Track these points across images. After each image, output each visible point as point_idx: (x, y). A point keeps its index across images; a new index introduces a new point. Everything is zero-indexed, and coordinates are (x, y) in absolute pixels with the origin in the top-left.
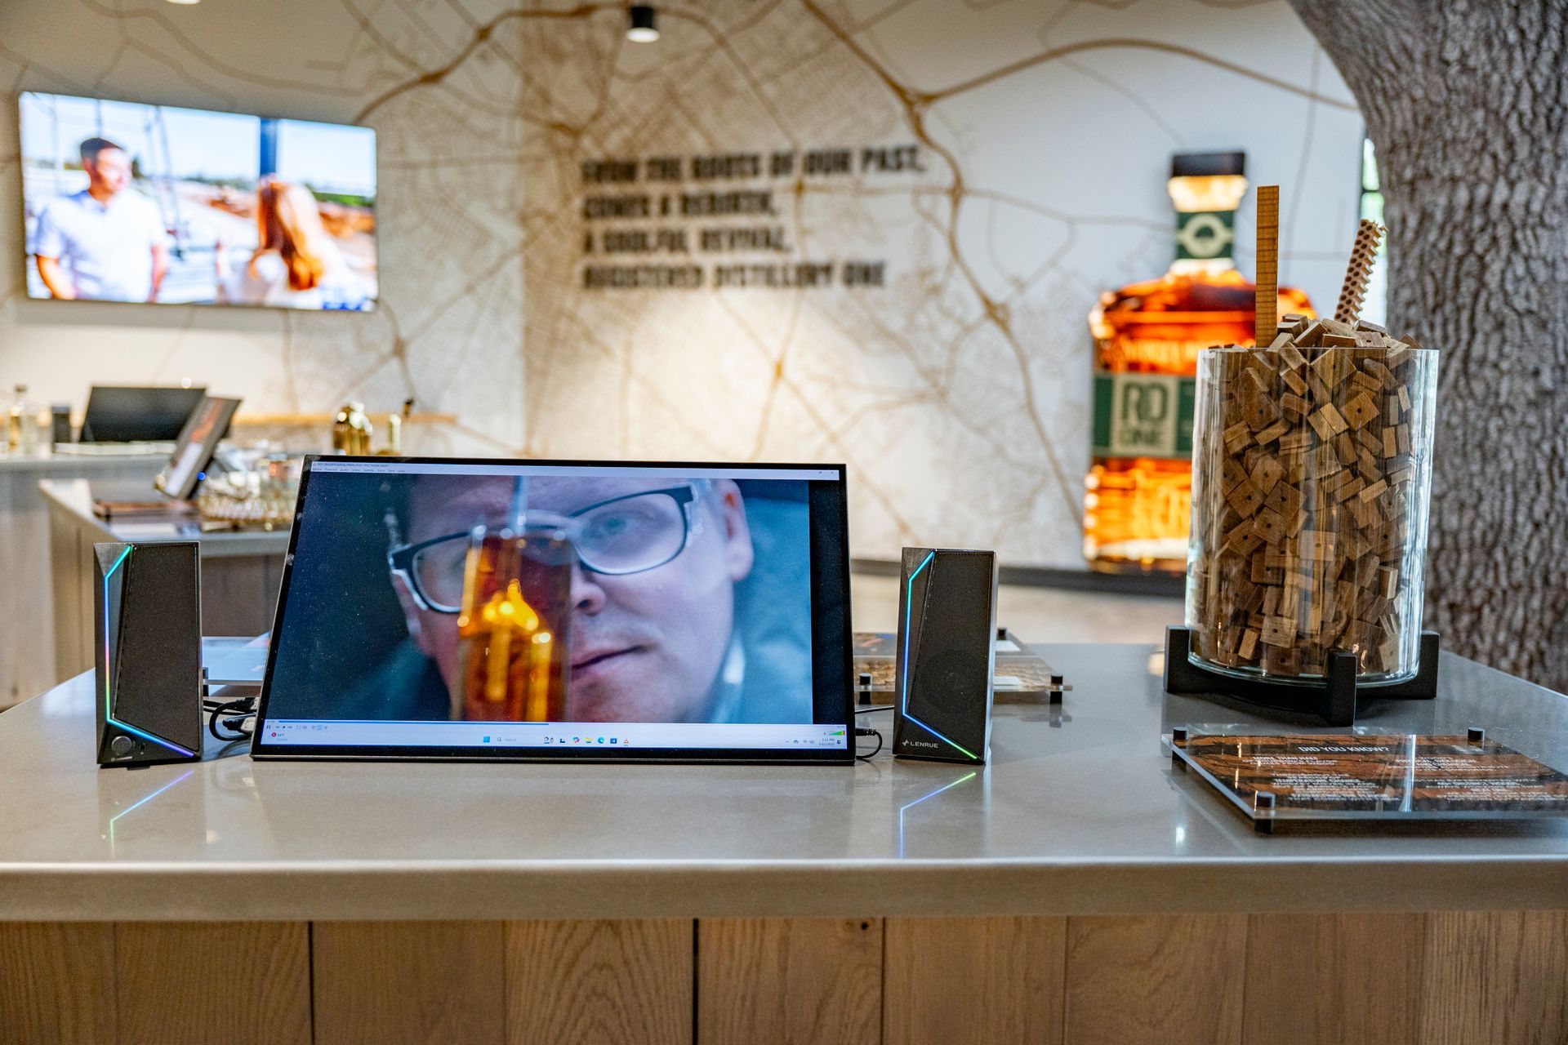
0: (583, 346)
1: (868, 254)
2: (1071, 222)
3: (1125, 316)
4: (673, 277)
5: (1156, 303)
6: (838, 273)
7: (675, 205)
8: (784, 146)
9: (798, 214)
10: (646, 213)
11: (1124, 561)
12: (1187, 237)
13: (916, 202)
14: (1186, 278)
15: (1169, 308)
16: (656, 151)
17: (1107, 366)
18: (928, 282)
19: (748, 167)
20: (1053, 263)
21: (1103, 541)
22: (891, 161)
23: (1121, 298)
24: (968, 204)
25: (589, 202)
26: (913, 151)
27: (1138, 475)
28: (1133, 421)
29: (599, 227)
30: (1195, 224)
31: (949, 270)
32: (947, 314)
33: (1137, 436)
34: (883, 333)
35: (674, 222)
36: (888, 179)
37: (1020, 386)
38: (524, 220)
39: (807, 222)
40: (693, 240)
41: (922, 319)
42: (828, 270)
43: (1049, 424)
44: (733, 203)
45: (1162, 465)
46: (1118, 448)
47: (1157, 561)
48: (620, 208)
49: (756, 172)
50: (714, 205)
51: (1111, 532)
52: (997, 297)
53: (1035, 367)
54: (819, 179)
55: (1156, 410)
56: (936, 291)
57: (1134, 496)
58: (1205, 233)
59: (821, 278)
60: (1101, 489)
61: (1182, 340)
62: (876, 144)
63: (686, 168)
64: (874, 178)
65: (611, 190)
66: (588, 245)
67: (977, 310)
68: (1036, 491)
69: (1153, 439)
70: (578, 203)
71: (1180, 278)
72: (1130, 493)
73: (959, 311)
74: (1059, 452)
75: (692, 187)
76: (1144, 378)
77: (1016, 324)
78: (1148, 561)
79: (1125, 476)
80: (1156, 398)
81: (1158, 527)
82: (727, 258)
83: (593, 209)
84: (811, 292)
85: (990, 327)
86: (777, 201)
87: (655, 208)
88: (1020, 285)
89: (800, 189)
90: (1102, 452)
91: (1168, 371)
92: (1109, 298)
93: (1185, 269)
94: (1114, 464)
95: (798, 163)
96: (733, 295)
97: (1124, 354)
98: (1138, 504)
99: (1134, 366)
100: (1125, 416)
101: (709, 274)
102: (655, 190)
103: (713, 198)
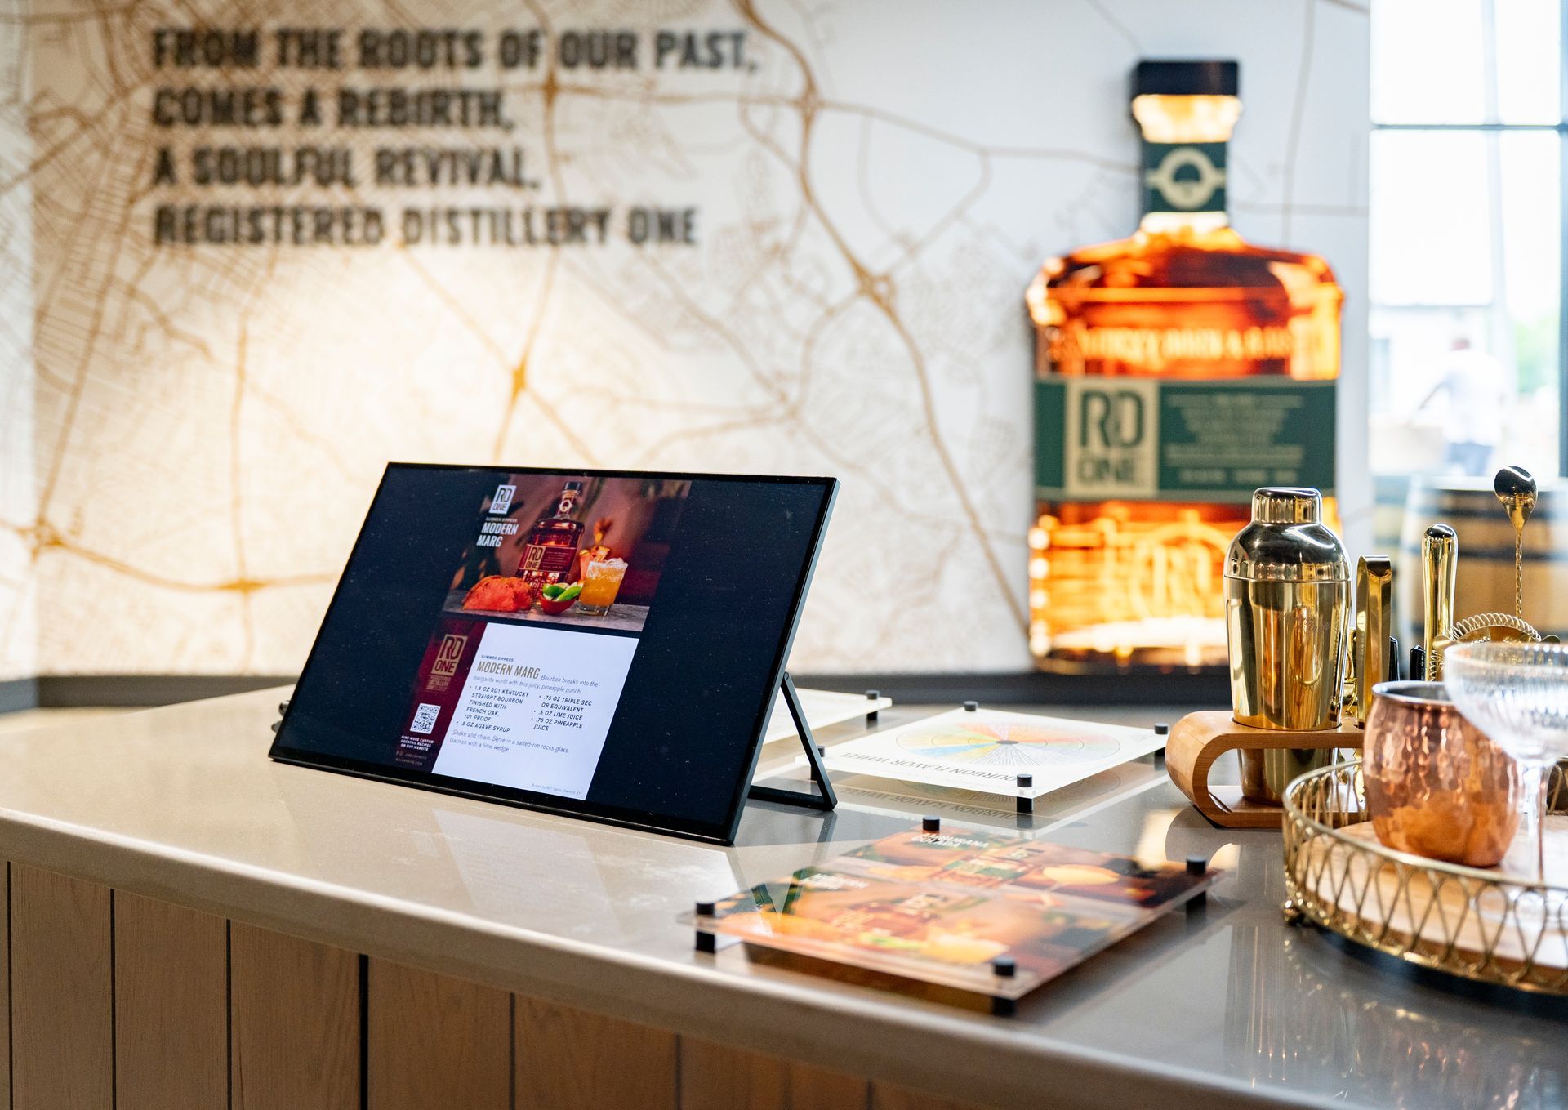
0: (154, 341)
1: (669, 197)
2: (984, 153)
3: (1078, 292)
4: (325, 226)
5: (1123, 275)
6: (618, 224)
7: (328, 108)
8: (524, 22)
9: (549, 130)
10: (275, 120)
11: (1091, 655)
12: (1162, 178)
13: (744, 117)
14: (1162, 237)
15: (1142, 282)
16: (291, 17)
17: (1055, 366)
18: (767, 240)
19: (460, 51)
20: (959, 214)
21: (1058, 627)
22: (703, 53)
23: (1073, 265)
24: (825, 121)
25: (161, 95)
26: (738, 38)
27: (1105, 525)
28: (1096, 446)
29: (184, 140)
30: (1173, 161)
31: (800, 222)
32: (801, 289)
33: (1102, 468)
34: (695, 317)
35: (326, 135)
36: (698, 80)
37: (916, 399)
38: (34, 124)
39: (563, 142)
40: (363, 167)
41: (757, 296)
42: (601, 218)
43: (960, 455)
44: (437, 107)
45: (1140, 509)
46: (1075, 487)
47: (1138, 652)
48: (224, 110)
49: (474, 62)
50: (400, 110)
51: (1066, 613)
52: (877, 265)
53: (936, 369)
54: (584, 75)
55: (1128, 431)
56: (779, 252)
57: (1102, 560)
58: (1188, 174)
59: (591, 231)
60: (1052, 549)
61: (1161, 328)
62: (679, 27)
63: (349, 47)
64: (674, 76)
65: (206, 78)
66: (164, 169)
67: (846, 283)
68: (943, 556)
69: (1125, 473)
70: (143, 97)
71: (1154, 238)
72: (1096, 554)
73: (817, 284)
74: (977, 496)
75: (360, 81)
76: (1109, 384)
77: (906, 305)
78: (1124, 652)
79: (1087, 531)
80: (1128, 410)
81: (1138, 600)
82: (423, 197)
83: (173, 109)
84: (570, 252)
85: (865, 305)
86: (510, 108)
87: (291, 112)
88: (911, 247)
89: (550, 89)
90: (1050, 493)
91: (1145, 372)
92: (1055, 267)
93: (1160, 224)
94: (1070, 512)
95: (547, 46)
96: (433, 255)
97: (1080, 350)
98: (1108, 567)
99: (1094, 366)
100: (1084, 440)
101: (393, 220)
102: (292, 81)
103: (397, 99)
